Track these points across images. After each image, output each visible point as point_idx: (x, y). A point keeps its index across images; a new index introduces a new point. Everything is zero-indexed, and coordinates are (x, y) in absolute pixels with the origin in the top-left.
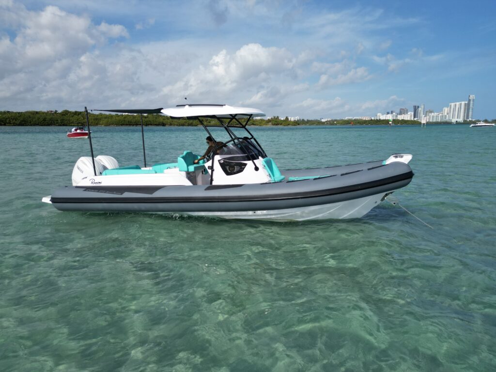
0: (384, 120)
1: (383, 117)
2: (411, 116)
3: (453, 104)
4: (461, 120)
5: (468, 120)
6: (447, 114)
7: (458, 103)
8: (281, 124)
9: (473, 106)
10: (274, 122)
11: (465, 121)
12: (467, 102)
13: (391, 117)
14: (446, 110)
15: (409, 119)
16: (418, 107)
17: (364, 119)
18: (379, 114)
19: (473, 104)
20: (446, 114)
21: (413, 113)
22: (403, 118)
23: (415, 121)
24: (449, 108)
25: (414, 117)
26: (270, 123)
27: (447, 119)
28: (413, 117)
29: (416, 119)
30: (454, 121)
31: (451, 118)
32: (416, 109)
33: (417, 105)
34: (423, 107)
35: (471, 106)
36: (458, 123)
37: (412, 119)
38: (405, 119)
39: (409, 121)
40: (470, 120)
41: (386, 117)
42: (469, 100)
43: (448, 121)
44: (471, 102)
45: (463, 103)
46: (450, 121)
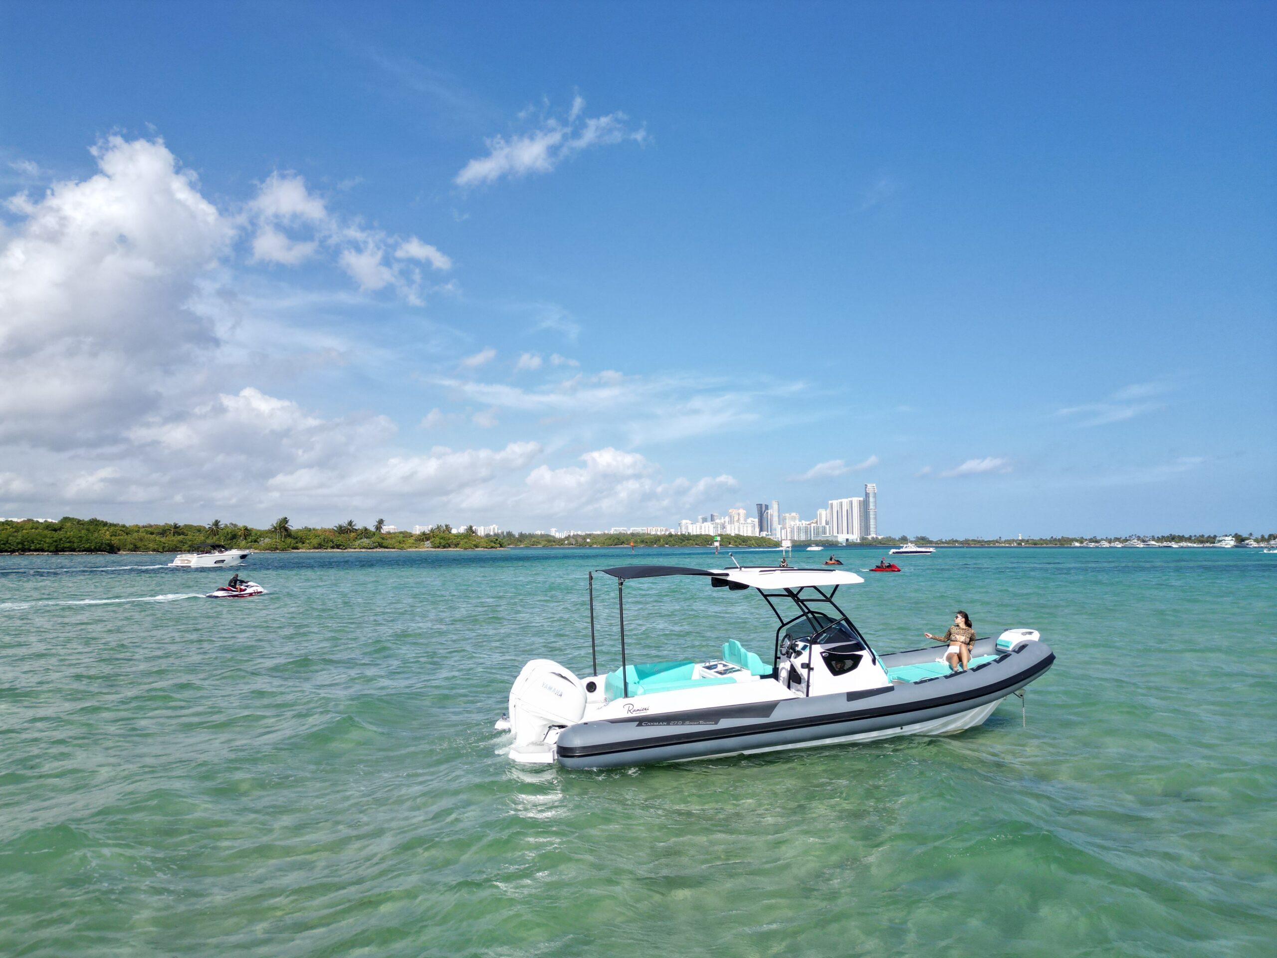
0: (697, 536)
1: (694, 529)
2: (754, 526)
3: (835, 503)
4: (855, 537)
5: (870, 537)
6: (827, 523)
7: (845, 501)
8: (456, 545)
9: (875, 506)
10: (437, 541)
11: (863, 539)
12: (862, 499)
13: (712, 526)
14: (823, 514)
15: (750, 534)
16: (767, 507)
17: (653, 533)
18: (684, 522)
19: (875, 502)
20: (824, 524)
21: (756, 520)
22: (737, 533)
23: (762, 537)
24: (828, 511)
25: (761, 530)
26: (428, 544)
27: (828, 535)
28: (757, 530)
29: (764, 534)
30: (842, 538)
31: (835, 534)
32: (762, 512)
33: (764, 503)
34: (775, 506)
35: (872, 506)
36: (850, 545)
37: (757, 535)
38: (741, 534)
39: (752, 537)
40: (873, 538)
41: (701, 528)
42: (867, 495)
43: (830, 539)
44: (871, 499)
45: (856, 500)
46: (834, 539)
